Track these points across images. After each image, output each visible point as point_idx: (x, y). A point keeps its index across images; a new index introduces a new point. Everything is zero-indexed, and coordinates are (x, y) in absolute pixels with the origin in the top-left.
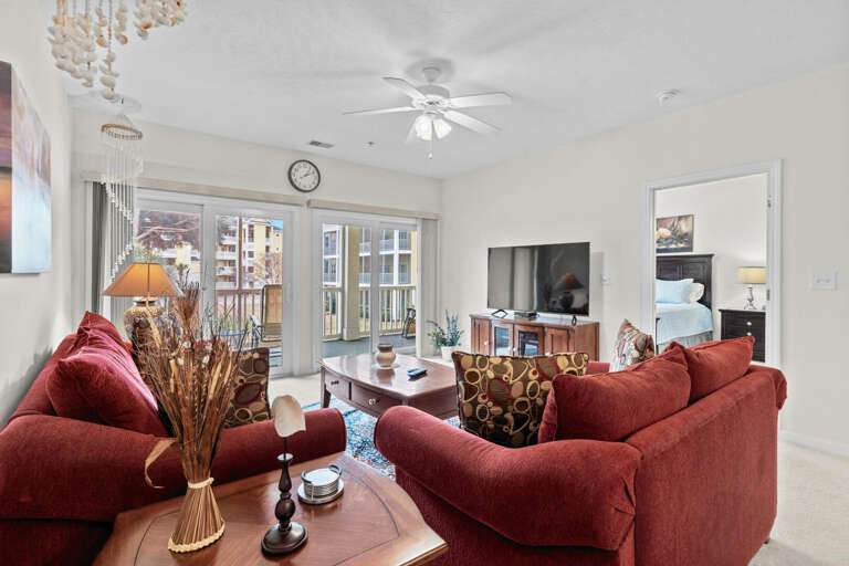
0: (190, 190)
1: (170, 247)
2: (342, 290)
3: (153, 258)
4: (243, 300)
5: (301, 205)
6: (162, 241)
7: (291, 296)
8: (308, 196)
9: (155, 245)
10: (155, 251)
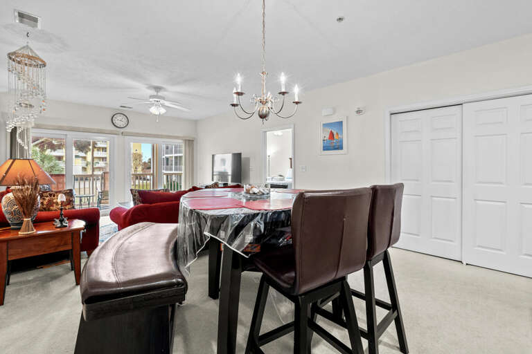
0: (60, 128)
1: (60, 149)
2: (153, 174)
3: (46, 157)
4: (95, 182)
5: (118, 134)
6: (54, 145)
7: (114, 178)
8: (122, 130)
9: (48, 148)
10: (48, 152)
